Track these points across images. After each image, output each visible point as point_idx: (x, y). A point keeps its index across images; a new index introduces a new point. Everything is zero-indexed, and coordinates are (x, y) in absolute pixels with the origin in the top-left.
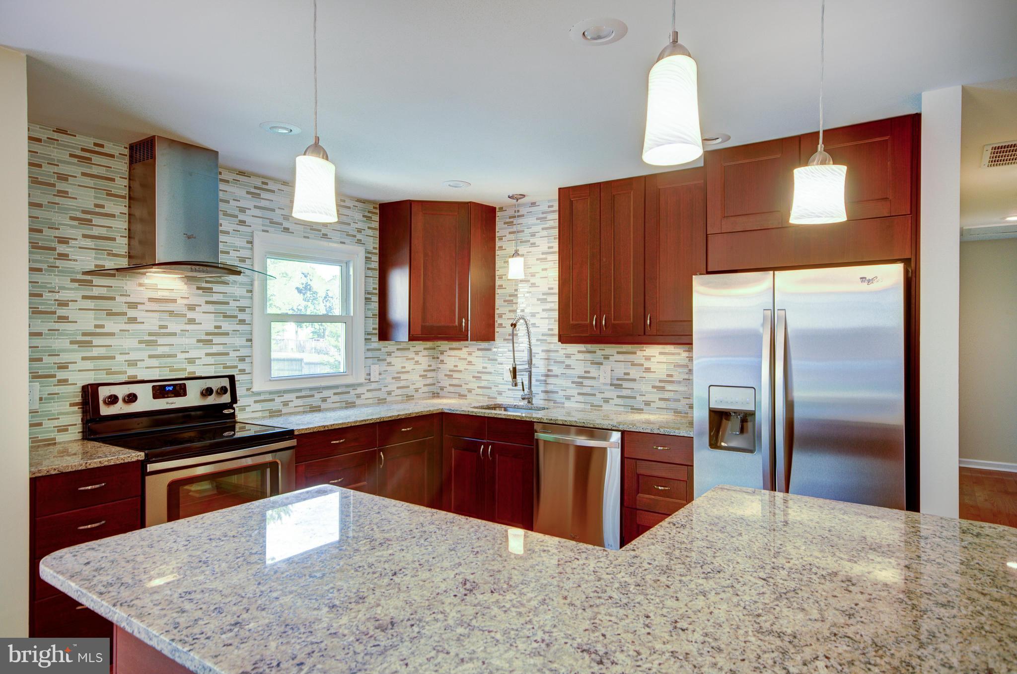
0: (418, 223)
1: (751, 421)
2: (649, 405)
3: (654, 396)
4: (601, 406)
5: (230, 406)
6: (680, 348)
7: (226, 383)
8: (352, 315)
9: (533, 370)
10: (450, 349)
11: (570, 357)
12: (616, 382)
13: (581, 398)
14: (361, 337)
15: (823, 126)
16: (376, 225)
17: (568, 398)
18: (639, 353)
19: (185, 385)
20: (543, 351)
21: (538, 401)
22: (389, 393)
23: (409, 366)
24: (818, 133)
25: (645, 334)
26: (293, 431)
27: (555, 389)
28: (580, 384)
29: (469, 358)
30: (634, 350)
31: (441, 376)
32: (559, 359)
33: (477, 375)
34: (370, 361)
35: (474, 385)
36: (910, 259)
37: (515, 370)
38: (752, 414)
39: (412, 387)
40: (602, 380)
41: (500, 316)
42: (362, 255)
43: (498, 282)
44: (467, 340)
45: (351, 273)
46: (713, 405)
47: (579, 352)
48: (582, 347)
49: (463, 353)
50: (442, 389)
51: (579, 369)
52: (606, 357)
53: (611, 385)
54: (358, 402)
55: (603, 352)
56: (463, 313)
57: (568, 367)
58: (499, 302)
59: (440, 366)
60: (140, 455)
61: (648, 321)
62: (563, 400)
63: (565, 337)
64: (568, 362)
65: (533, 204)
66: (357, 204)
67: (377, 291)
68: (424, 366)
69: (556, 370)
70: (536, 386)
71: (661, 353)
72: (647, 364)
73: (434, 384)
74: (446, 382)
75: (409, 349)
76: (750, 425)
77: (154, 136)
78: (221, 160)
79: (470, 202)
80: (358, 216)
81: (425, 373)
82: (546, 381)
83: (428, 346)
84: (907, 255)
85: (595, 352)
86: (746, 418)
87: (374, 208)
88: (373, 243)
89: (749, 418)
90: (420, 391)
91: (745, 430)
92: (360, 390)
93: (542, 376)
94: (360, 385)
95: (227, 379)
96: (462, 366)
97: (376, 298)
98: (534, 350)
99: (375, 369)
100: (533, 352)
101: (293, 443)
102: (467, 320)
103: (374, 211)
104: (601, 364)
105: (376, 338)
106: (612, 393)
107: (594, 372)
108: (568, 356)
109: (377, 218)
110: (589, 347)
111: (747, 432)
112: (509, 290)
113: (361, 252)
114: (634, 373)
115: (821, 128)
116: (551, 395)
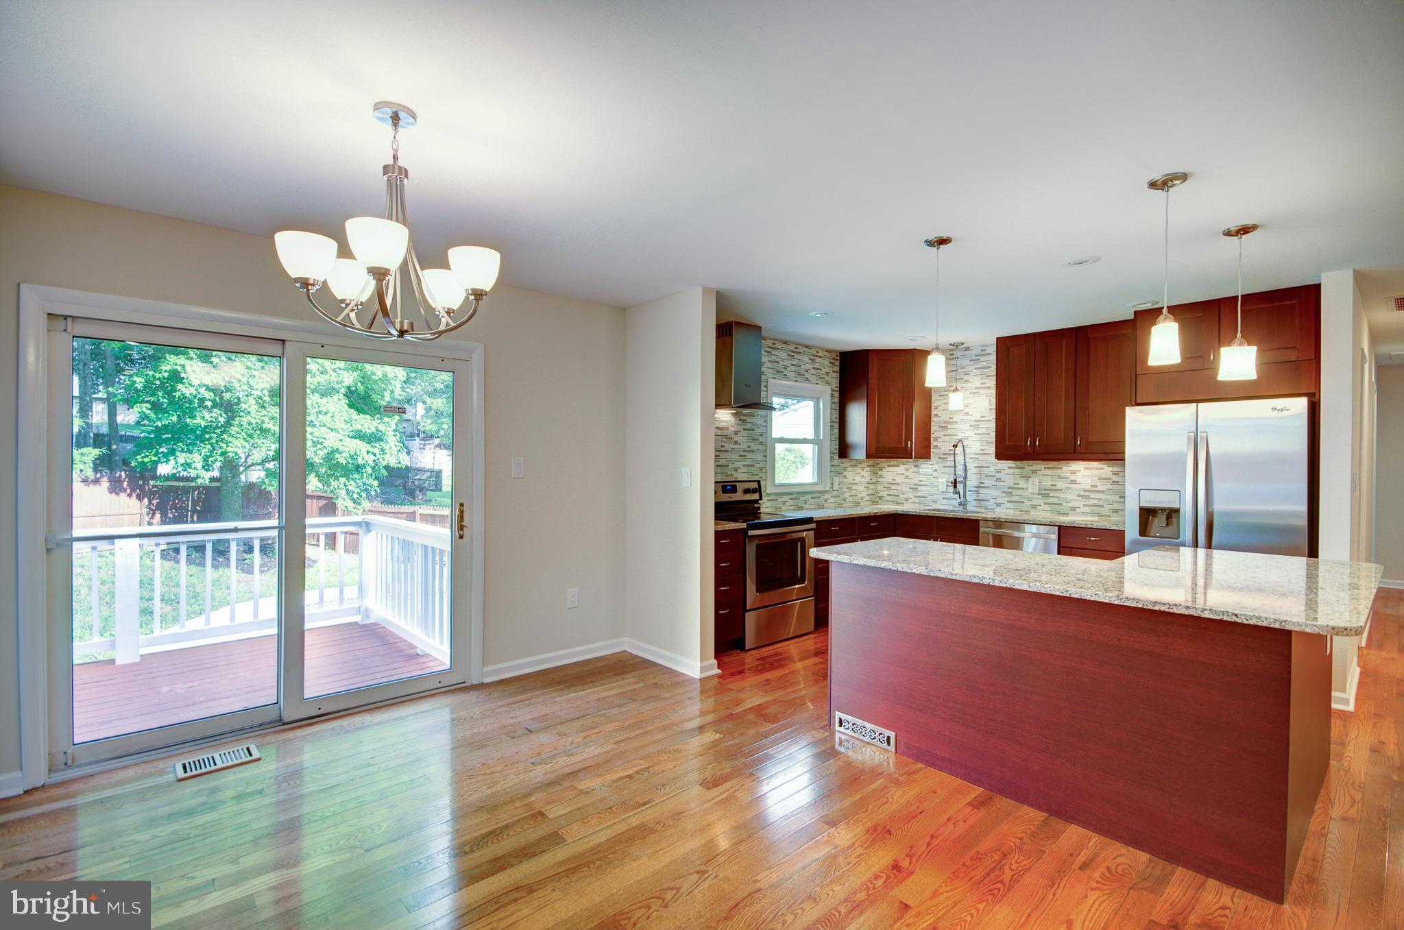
0: (874, 367)
1: (1175, 518)
2: (1075, 510)
3: (1079, 503)
4: (1029, 512)
5: (756, 502)
6: (1106, 464)
7: (755, 485)
8: (822, 438)
9: (968, 483)
10: (889, 466)
11: (1000, 472)
12: (1043, 492)
13: (1010, 505)
14: (827, 455)
15: (1242, 291)
16: (837, 369)
17: (998, 505)
18: (1064, 468)
19: (736, 485)
20: (975, 467)
21: (970, 508)
22: (845, 500)
23: (858, 479)
24: (1237, 297)
25: (1075, 452)
26: (812, 518)
27: (986, 498)
28: (1010, 494)
29: (907, 473)
30: (1060, 466)
31: (880, 487)
32: (990, 474)
33: (913, 486)
34: (833, 474)
35: (910, 495)
36: (1315, 393)
37: (955, 480)
38: (1177, 511)
39: (860, 496)
40: (1030, 490)
41: (936, 439)
42: (829, 392)
43: (933, 412)
44: (912, 458)
45: (821, 406)
46: (1143, 504)
47: (1009, 468)
48: (1011, 463)
49: (901, 469)
50: (881, 498)
51: (1009, 482)
52: (1034, 472)
53: (1039, 494)
54: (826, 505)
55: (1032, 468)
56: (909, 437)
57: (999, 480)
58: (933, 428)
59: (879, 480)
60: (744, 525)
61: (1079, 442)
62: (994, 507)
63: (999, 456)
64: (998, 476)
65: (967, 349)
66: (826, 354)
67: (838, 420)
68: (867, 479)
69: (988, 482)
70: (969, 495)
71: (1085, 468)
72: (1072, 477)
73: (874, 495)
74: (884, 494)
75: (857, 466)
76: (1174, 520)
77: (732, 322)
78: (764, 334)
79: (915, 349)
80: (826, 363)
81: (868, 485)
82: (977, 491)
83: (870, 464)
84: (1312, 390)
85: (1024, 468)
86: (1172, 514)
87: (837, 356)
88: (835, 383)
89: (1174, 515)
90: (865, 499)
91: (1170, 524)
92: (827, 496)
93: (974, 487)
94: (827, 492)
95: (756, 483)
96: (899, 479)
97: (837, 426)
98: (969, 466)
99: (837, 480)
100: (968, 468)
101: (813, 526)
102: (912, 443)
103: (837, 358)
104: (1030, 477)
105: (836, 457)
106: (1039, 501)
107: (1022, 484)
108: (999, 471)
109: (838, 363)
110: (1018, 463)
111: (1172, 525)
112: (944, 418)
113: (828, 389)
114: (1060, 484)
115: (1240, 292)
116: (982, 502)
